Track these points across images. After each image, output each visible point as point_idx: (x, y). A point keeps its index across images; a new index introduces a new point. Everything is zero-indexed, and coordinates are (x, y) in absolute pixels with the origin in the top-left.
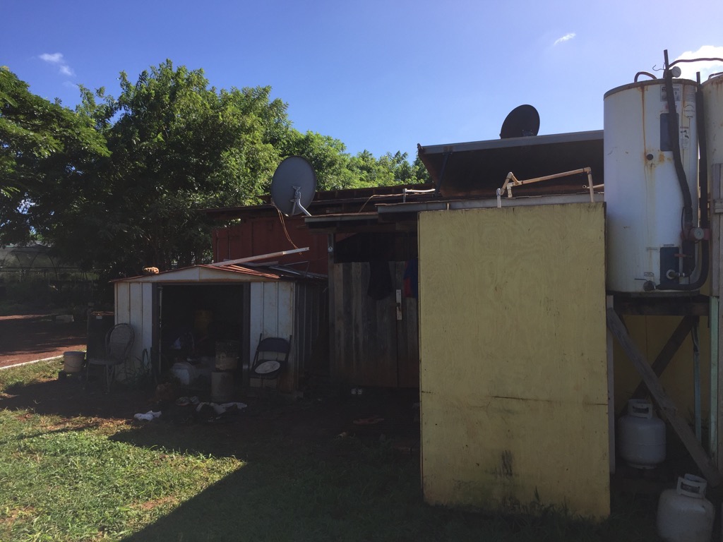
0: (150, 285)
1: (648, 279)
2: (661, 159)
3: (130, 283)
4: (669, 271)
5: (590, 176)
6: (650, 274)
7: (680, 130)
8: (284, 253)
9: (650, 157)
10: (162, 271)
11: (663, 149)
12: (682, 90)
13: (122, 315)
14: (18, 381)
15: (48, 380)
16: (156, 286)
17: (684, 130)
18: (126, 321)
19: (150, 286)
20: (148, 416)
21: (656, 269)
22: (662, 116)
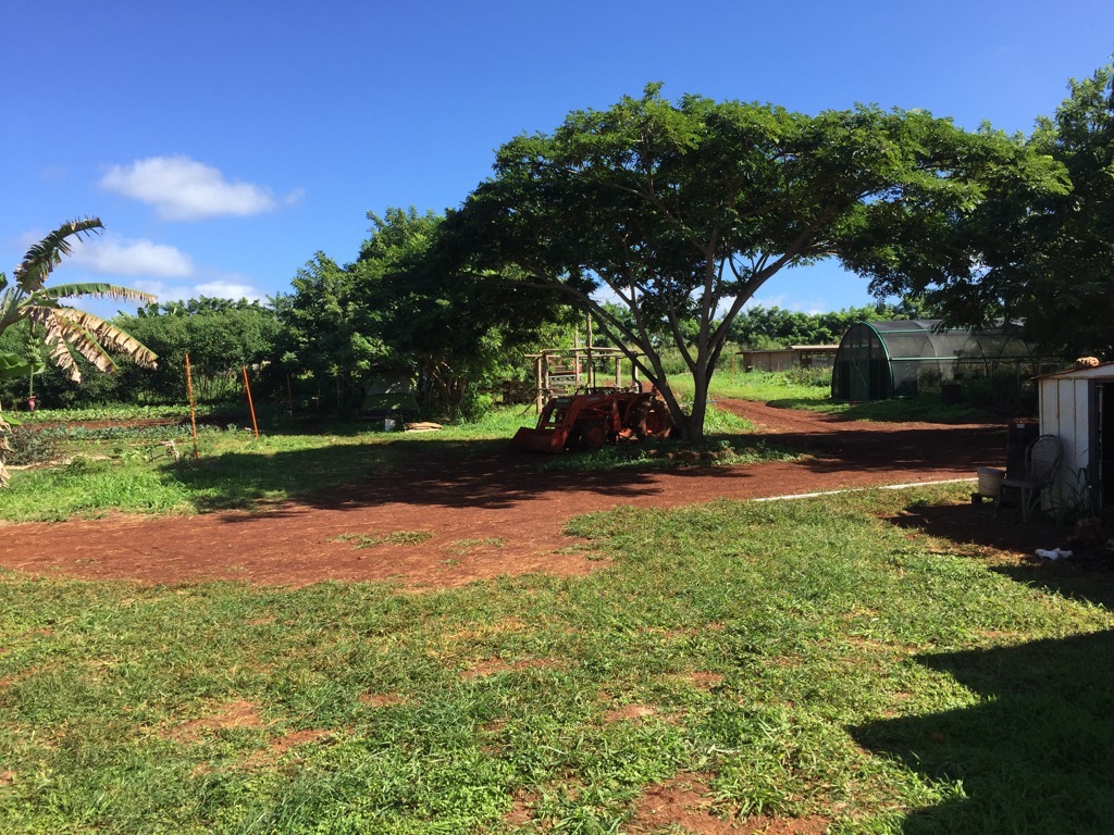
3: (1058, 379)
10: (1103, 363)
13: (1048, 424)
15: (962, 502)
16: (1093, 383)
18: (1054, 432)
19: (1085, 383)
20: (1053, 554)
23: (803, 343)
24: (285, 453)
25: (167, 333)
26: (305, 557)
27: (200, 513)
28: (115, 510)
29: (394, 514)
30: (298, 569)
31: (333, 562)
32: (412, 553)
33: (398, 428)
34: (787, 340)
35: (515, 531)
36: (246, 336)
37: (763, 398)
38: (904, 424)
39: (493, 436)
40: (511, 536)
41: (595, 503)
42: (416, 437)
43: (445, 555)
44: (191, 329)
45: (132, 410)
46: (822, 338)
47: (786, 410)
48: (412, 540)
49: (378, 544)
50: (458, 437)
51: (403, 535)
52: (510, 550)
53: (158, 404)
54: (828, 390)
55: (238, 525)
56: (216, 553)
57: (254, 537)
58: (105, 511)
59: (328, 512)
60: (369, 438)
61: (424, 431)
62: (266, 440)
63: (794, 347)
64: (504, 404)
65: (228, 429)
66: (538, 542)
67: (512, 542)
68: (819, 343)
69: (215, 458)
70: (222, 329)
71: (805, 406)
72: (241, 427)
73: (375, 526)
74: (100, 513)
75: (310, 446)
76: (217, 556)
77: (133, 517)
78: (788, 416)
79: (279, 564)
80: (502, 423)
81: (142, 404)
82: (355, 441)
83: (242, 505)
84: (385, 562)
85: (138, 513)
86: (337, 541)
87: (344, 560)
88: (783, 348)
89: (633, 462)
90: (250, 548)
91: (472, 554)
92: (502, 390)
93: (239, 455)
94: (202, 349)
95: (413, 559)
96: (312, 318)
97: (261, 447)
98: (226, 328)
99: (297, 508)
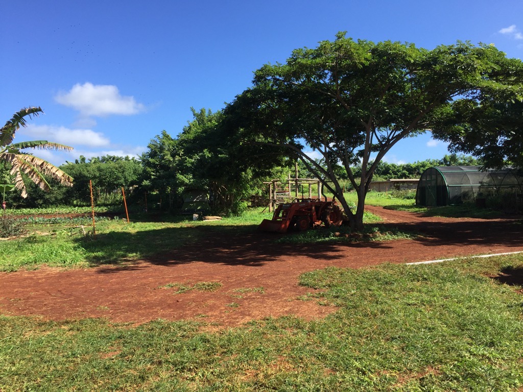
14: (509, 265)
23: (395, 178)
24: (142, 232)
25: (88, 171)
26: (145, 299)
27: (91, 266)
28: (45, 265)
29: (198, 268)
30: (141, 309)
31: (162, 304)
32: (210, 298)
33: (200, 219)
34: (386, 176)
35: (270, 282)
36: (126, 173)
37: (381, 204)
38: (459, 219)
39: (248, 223)
40: (268, 286)
41: (311, 264)
42: (209, 224)
43: (230, 299)
44: (100, 170)
45: (70, 209)
46: (404, 176)
47: (395, 211)
48: (210, 287)
49: (189, 291)
50: (230, 224)
51: (204, 284)
52: (269, 296)
53: (82, 206)
54: (414, 201)
55: (110, 275)
56: (93, 295)
57: (118, 283)
58: (39, 265)
59: (161, 267)
60: (185, 224)
61: (212, 220)
62: (133, 224)
63: (391, 180)
64: (252, 207)
65: (114, 218)
66: (284, 290)
67: (269, 290)
68: (402, 178)
69: (105, 234)
70: (114, 170)
71: (404, 209)
72: (121, 218)
73: (188, 277)
74: (36, 267)
75: (155, 228)
76: (94, 298)
77: (54, 269)
78: (397, 214)
79: (129, 305)
80: (253, 217)
81: (75, 206)
82: (178, 225)
83: (115, 262)
84: (194, 304)
85: (57, 266)
86: (165, 288)
87: (169, 302)
88: (384, 180)
89: (327, 239)
90: (113, 292)
91: (246, 299)
92: (250, 200)
93: (118, 233)
94: (105, 179)
95: (211, 302)
96: (158, 163)
97: (130, 229)
98: (117, 169)
99: (145, 264)
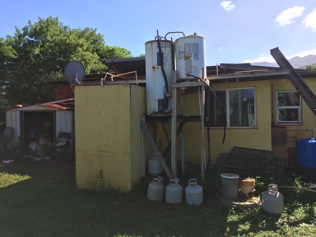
0: (19, 112)
1: (154, 110)
2: (158, 68)
3: (11, 111)
4: (160, 108)
5: (136, 74)
6: (155, 109)
7: (164, 58)
8: (71, 99)
9: (154, 68)
10: (23, 106)
11: (158, 65)
12: (164, 44)
13: (9, 124)
16: (21, 112)
17: (165, 58)
18: (10, 126)
20: (8, 162)
21: (157, 107)
22: (158, 53)
